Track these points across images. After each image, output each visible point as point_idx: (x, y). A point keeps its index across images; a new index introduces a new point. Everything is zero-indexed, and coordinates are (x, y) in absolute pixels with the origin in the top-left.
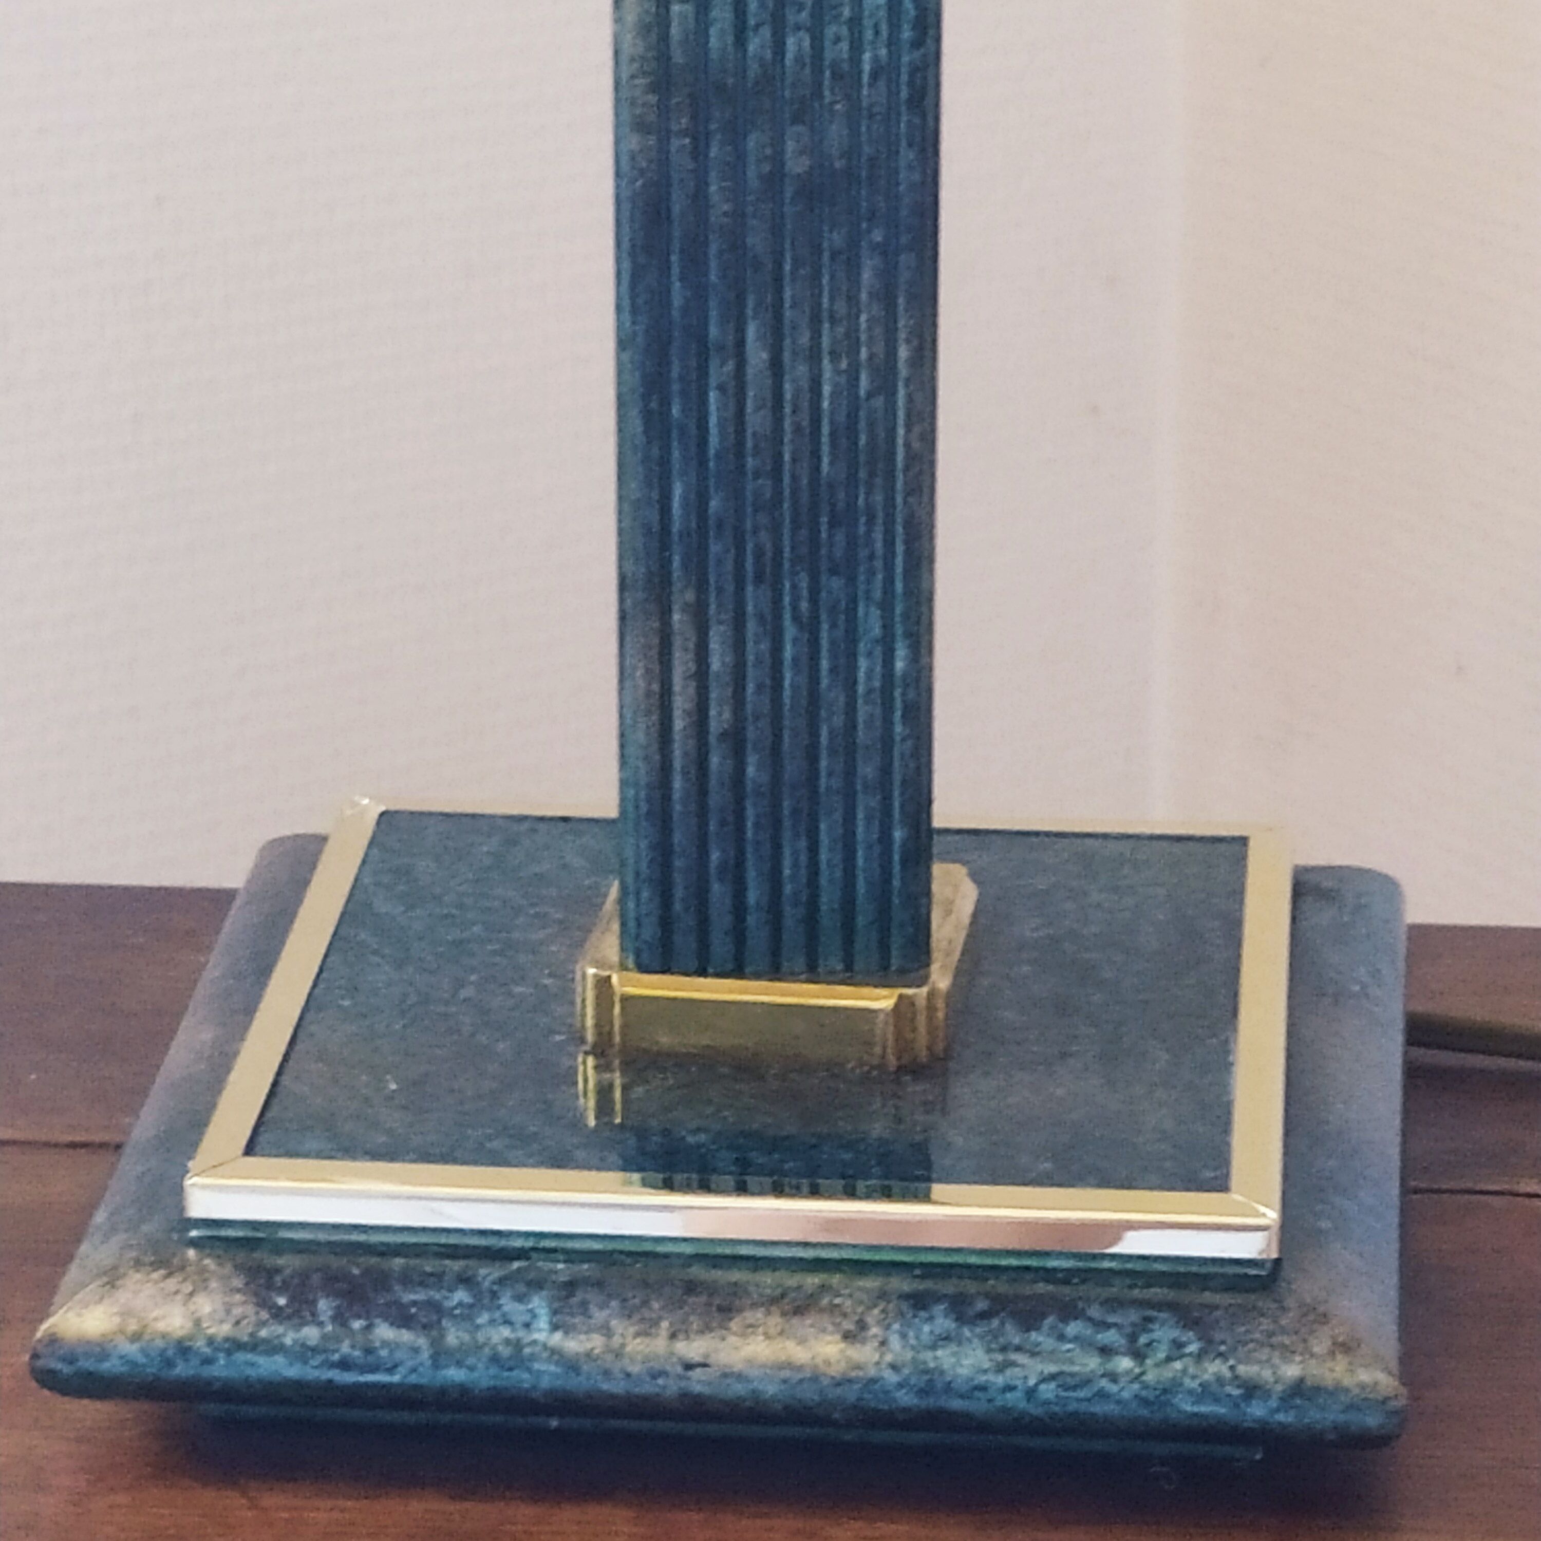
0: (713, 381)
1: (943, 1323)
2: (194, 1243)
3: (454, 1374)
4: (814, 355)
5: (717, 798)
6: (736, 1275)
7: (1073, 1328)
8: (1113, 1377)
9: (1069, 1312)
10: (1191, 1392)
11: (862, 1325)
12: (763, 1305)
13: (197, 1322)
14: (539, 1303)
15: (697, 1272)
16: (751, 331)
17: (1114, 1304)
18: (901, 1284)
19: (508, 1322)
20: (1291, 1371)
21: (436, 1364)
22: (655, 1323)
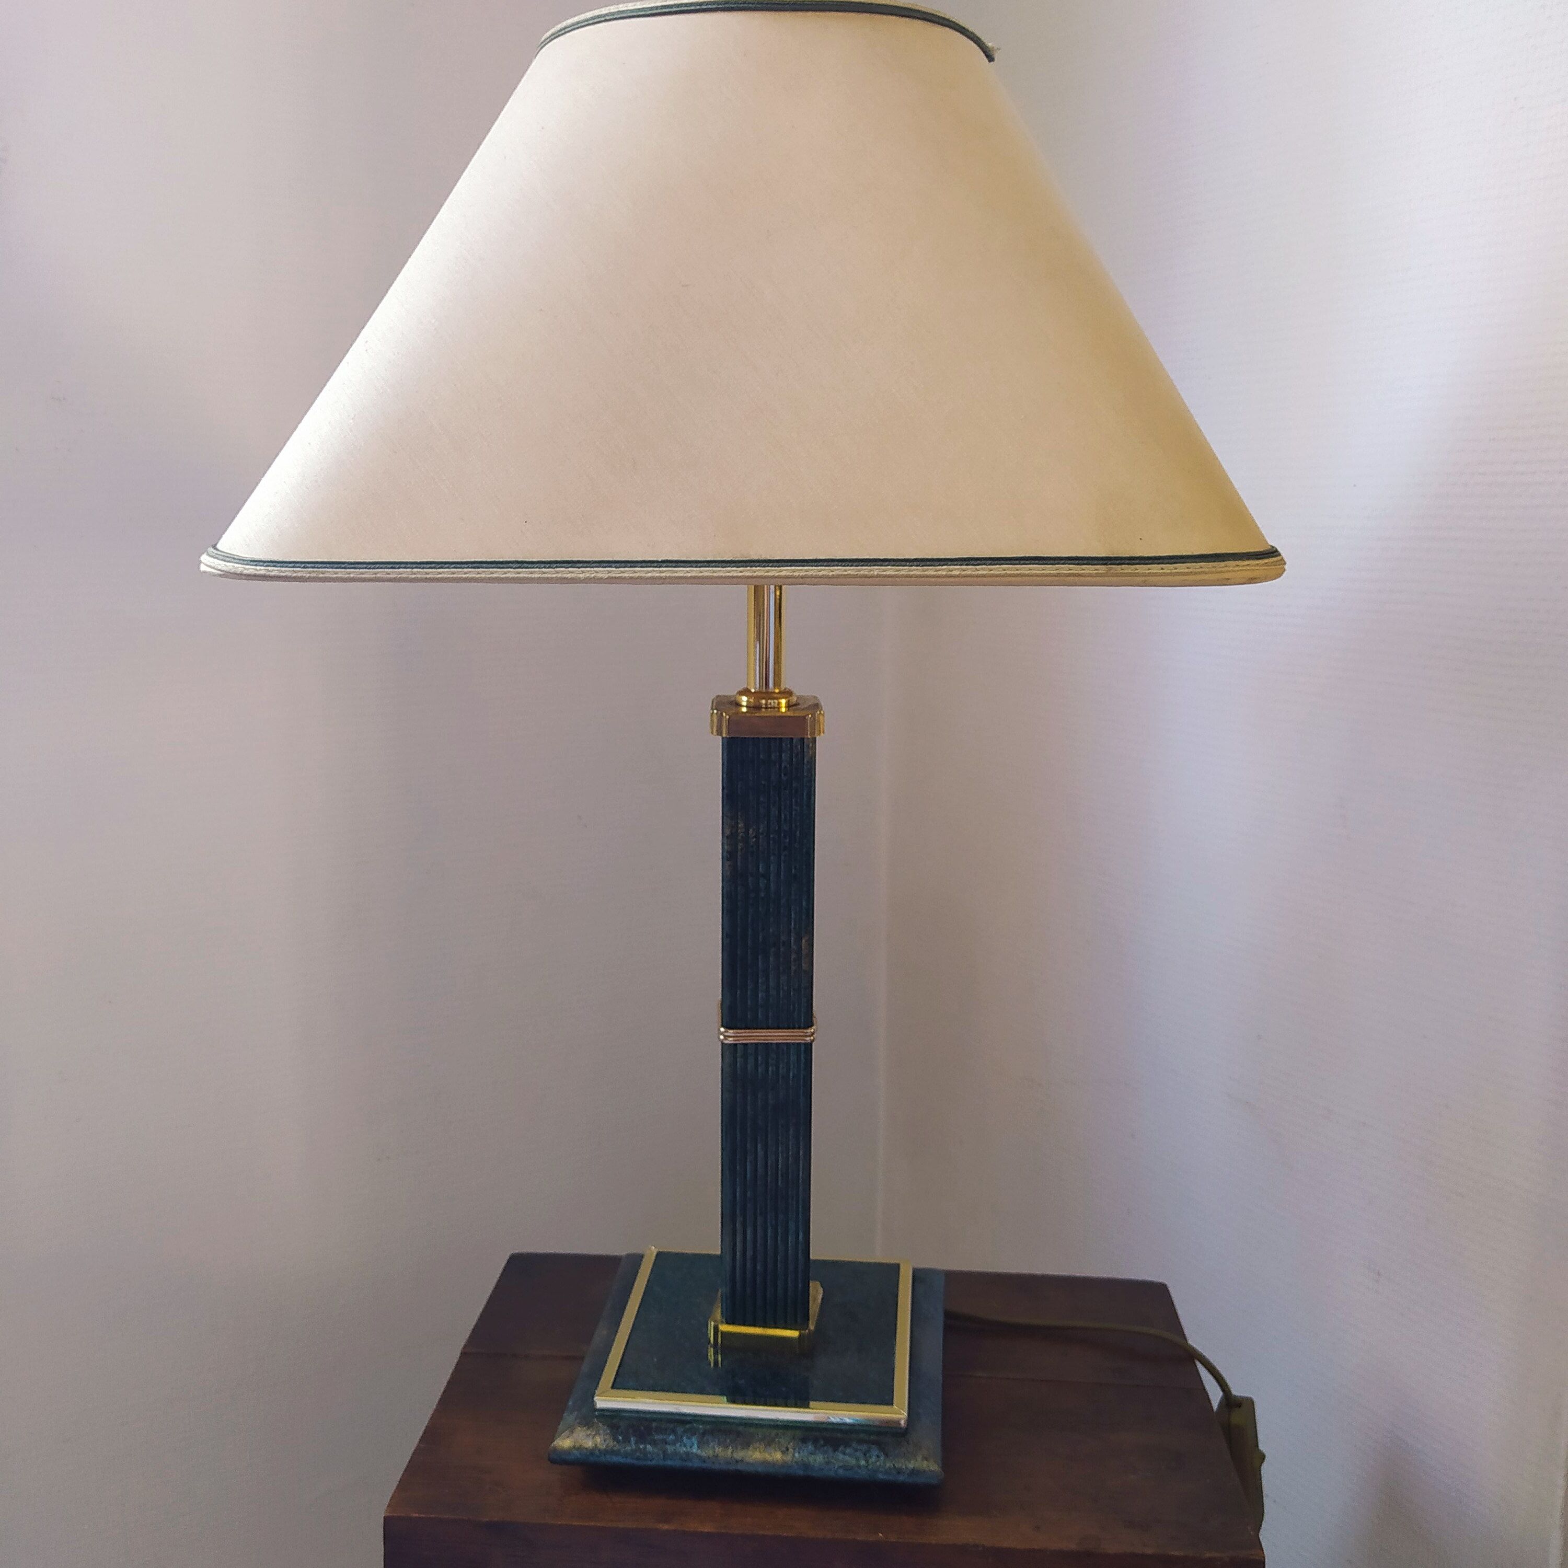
0: (748, 1160)
1: (810, 1447)
2: (596, 1417)
3: (669, 1463)
4: (776, 1153)
5: (749, 1275)
6: (752, 1430)
7: (848, 1451)
8: (859, 1467)
9: (847, 1445)
10: (882, 1472)
11: (788, 1449)
12: (758, 1441)
13: (596, 1445)
14: (694, 1440)
15: (741, 1428)
16: (759, 1146)
17: (860, 1442)
18: (799, 1433)
19: (685, 1446)
20: (911, 1466)
21: (664, 1459)
22: (727, 1447)
